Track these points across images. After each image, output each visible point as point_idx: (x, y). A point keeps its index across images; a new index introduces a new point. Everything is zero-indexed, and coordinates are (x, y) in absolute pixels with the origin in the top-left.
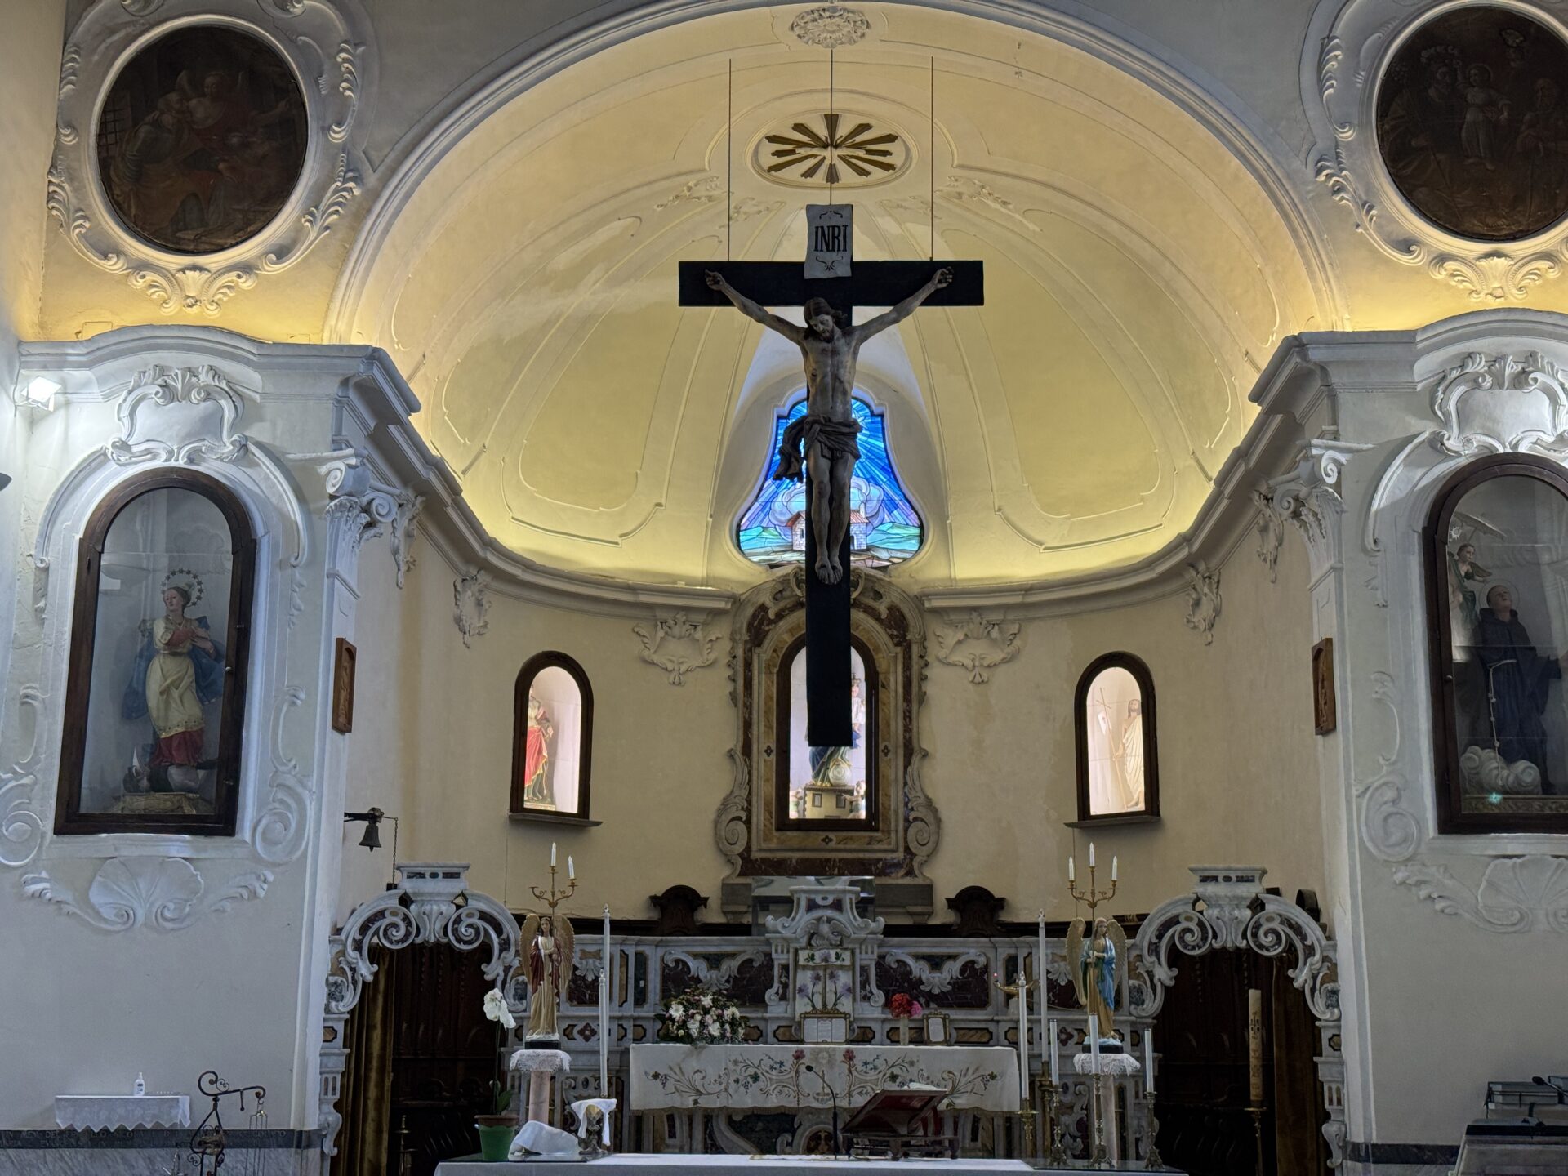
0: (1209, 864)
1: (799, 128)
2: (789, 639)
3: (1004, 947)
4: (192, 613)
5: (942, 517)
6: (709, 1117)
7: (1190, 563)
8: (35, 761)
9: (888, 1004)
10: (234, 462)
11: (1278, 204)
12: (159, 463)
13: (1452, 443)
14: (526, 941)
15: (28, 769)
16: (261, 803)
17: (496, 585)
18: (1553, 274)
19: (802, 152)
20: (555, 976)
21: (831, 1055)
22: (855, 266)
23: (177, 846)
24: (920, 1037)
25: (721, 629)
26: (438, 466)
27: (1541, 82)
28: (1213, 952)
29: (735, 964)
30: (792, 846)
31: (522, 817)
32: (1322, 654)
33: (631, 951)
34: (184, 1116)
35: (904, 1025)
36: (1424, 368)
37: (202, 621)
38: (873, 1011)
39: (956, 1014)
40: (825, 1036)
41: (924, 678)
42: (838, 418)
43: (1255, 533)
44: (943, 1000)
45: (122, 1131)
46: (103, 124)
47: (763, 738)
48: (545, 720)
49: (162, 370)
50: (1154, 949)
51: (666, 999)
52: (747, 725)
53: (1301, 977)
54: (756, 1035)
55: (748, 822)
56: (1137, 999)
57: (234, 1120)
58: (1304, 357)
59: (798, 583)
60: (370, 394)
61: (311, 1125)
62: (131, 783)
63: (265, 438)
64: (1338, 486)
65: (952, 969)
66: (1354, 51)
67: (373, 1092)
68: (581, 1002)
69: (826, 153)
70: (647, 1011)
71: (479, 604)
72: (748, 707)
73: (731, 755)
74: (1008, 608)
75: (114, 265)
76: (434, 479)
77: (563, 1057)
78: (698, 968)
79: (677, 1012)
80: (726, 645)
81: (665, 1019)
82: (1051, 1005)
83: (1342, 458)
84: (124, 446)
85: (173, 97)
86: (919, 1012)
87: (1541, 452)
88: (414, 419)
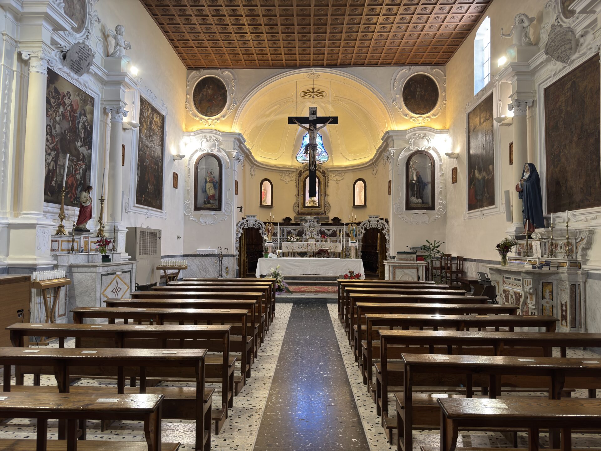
0: (371, 215)
1: (307, 90)
2: (305, 176)
3: (339, 228)
4: (212, 176)
5: (332, 154)
6: (294, 253)
7: (373, 164)
8: (190, 199)
9: (321, 236)
10: (218, 152)
11: (386, 108)
12: (206, 152)
13: (412, 148)
14: (267, 228)
15: (189, 200)
16: (225, 206)
17: (257, 167)
18: (429, 120)
19: (308, 94)
20: (271, 232)
21: (313, 244)
22: (317, 117)
23: (213, 212)
24: (326, 241)
25: (294, 174)
26: (248, 150)
27: (429, 87)
28: (371, 228)
29: (298, 230)
30: (306, 211)
31: (261, 206)
32: (390, 182)
33: (282, 229)
34: (216, 252)
35: (324, 239)
36: (408, 136)
37: (214, 177)
38: (319, 237)
39: (331, 238)
40: (311, 241)
41: (328, 182)
42: (314, 144)
43: (382, 160)
44: (329, 236)
45: (207, 255)
46: (194, 94)
47: (301, 193)
48: (265, 190)
49: (206, 136)
50: (362, 228)
51: (287, 236)
52: (298, 191)
53: (384, 232)
54: (301, 241)
55: (299, 207)
56: (359, 235)
57: (224, 253)
58: (389, 134)
59: (307, 166)
60: (239, 140)
61: (235, 254)
62: (205, 203)
63: (223, 148)
64: (393, 156)
65: (331, 231)
66: (399, 81)
67: (243, 249)
68: (274, 236)
69: (311, 94)
70: (285, 237)
71: (254, 171)
72: (299, 187)
73: (296, 196)
74: (342, 170)
75: (197, 118)
76: (248, 152)
77: (273, 244)
78: (292, 231)
79: (289, 238)
80: (295, 177)
81: (288, 239)
82: (346, 236)
83: (394, 151)
84: (200, 149)
85: (205, 89)
86: (326, 238)
87: (426, 150)
88: (245, 143)
